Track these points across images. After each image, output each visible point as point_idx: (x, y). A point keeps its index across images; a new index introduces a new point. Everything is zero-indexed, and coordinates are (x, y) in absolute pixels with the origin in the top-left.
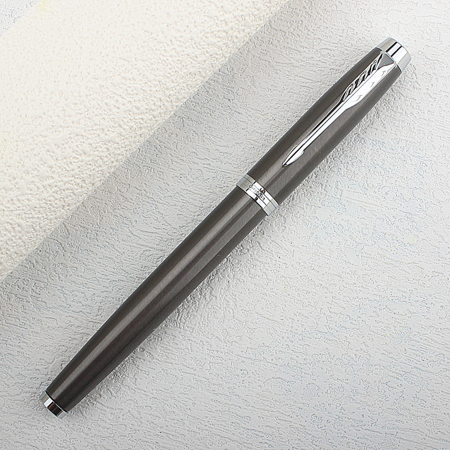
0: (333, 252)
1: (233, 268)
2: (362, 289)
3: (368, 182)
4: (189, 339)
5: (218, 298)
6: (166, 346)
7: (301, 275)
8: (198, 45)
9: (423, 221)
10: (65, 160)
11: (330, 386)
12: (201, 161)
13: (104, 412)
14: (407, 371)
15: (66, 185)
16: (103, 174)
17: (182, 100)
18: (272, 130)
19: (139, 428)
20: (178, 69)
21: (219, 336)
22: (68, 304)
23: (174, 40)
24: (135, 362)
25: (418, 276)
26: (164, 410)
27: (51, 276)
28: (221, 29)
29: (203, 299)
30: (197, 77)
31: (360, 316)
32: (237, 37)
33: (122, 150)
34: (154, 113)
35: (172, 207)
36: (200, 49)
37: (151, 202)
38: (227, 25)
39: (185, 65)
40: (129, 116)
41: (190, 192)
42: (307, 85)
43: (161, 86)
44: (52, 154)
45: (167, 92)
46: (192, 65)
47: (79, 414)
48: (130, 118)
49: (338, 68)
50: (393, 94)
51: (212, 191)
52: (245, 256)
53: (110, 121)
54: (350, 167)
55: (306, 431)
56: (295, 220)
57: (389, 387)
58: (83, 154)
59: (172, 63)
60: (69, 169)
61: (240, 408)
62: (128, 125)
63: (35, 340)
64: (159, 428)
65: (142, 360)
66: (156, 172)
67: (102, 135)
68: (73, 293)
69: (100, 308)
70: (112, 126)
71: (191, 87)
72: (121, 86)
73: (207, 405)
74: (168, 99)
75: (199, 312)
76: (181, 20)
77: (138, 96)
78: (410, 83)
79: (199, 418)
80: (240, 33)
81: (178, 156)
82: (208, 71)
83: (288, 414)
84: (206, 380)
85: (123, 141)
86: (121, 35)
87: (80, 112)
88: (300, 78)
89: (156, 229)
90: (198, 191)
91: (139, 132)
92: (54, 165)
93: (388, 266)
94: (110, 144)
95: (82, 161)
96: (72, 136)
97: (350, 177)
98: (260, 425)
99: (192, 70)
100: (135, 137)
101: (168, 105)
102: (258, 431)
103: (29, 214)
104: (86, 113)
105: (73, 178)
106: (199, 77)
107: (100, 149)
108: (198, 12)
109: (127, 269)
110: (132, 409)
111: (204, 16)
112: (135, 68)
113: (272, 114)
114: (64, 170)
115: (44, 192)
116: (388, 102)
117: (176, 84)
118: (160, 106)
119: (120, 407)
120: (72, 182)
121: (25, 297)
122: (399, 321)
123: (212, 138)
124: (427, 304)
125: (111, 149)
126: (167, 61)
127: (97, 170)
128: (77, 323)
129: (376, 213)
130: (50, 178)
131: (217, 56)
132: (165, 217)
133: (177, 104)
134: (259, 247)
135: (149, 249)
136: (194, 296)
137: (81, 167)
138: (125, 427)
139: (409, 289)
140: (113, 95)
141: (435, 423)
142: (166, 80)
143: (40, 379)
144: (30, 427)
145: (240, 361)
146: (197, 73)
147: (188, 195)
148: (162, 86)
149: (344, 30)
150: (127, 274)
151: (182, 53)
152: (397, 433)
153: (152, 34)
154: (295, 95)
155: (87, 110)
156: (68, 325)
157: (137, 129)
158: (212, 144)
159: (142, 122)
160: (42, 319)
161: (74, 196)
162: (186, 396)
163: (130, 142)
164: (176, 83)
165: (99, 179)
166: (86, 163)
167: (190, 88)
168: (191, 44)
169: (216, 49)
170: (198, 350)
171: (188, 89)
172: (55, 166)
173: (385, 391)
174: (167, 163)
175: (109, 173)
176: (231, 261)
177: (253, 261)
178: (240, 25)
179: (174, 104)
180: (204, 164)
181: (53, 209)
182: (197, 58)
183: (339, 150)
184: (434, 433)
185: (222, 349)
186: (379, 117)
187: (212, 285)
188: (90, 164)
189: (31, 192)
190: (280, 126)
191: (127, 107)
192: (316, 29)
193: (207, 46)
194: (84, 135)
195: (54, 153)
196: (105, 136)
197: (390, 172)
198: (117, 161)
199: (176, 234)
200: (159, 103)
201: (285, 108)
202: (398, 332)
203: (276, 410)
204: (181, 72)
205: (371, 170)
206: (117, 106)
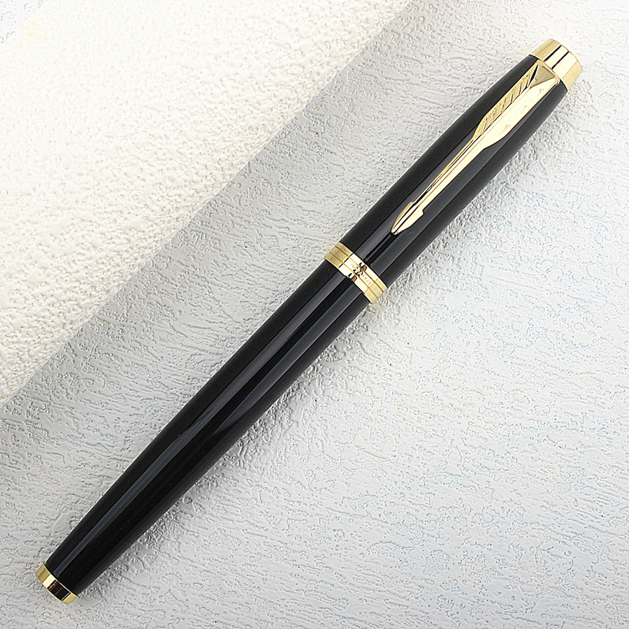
0: (469, 356)
1: (323, 380)
2: (513, 412)
3: (522, 254)
4: (257, 485)
5: (301, 425)
6: (224, 495)
7: (423, 391)
8: (262, 87)
9: (602, 310)
10: (65, 258)
11: (466, 553)
12: (276, 223)
13: (132, 592)
14: (578, 532)
15: (68, 293)
16: (122, 277)
17: (238, 167)
18: (380, 178)
19: (184, 616)
20: (231, 121)
21: (301, 480)
22: (80, 434)
23: (225, 79)
24: (178, 518)
25: (594, 391)
26: (221, 588)
27: (55, 392)
28: (295, 62)
29: (278, 426)
30: (261, 132)
31: (510, 451)
32: (318, 74)
33: (150, 240)
34: (196, 186)
35: (233, 290)
36: (265, 92)
37: (202, 283)
38: (304, 56)
39: (242, 115)
40: (160, 191)
41: (260, 269)
42: (431, 111)
43: (206, 147)
44: (46, 249)
45: (215, 155)
46: (253, 115)
47: (97, 594)
48: (161, 194)
49: (476, 86)
50: (558, 124)
51: (291, 267)
52: (340, 362)
53: (132, 199)
54: (494, 231)
55: (430, 620)
56: (414, 309)
57: (552, 555)
58: (92, 249)
59: (223, 112)
60: (71, 271)
61: (333, 585)
62: (158, 205)
63: (31, 486)
64: (213, 615)
65: (188, 515)
66: (210, 239)
67: (120, 220)
68: (88, 416)
69: (128, 439)
70: (134, 207)
71: (251, 147)
72: (147, 148)
73: (284, 582)
74: (218, 166)
75: (272, 444)
76: (236, 49)
77: (173, 161)
78: (582, 108)
79: (272, 600)
80: (323, 68)
81: (242, 216)
82: (276, 124)
83: (403, 595)
84: (282, 545)
85: (151, 229)
86: (147, 72)
87: (87, 186)
88: (422, 101)
89: (210, 322)
90: (270, 266)
91: (175, 215)
92: (49, 264)
93: (551, 377)
94: (131, 234)
95: (90, 259)
96: (74, 221)
97: (494, 246)
98: (361, 611)
99: (252, 123)
100: (169, 222)
101: (218, 174)
102: (360, 621)
103: (12, 337)
104: (96, 188)
105: (77, 284)
106: (263, 133)
107: (117, 241)
108: (261, 37)
109: (168, 382)
110: (174, 587)
111: (270, 43)
112: (168, 121)
113: (379, 155)
114: (64, 271)
115: (35, 304)
116: (551, 137)
117: (229, 144)
118: (206, 176)
119: (156, 585)
120: (76, 290)
121: (18, 422)
122: (567, 458)
123: (291, 189)
124: (607, 433)
125: (133, 240)
126: (215, 110)
127: (113, 270)
128: (94, 461)
129: (532, 300)
130: (43, 284)
131: (289, 102)
132: (223, 305)
133: (230, 172)
134: (361, 350)
135: (200, 352)
136: (266, 421)
137: (89, 267)
138: (163, 613)
139: (582, 411)
140: (135, 161)
141: (619, 608)
142: (213, 138)
143: (38, 543)
144: (25, 613)
145: (333, 516)
146: (259, 127)
147: (257, 273)
148: (208, 146)
149: (485, 30)
150: (166, 389)
151: (238, 98)
152: (564, 623)
153: (192, 70)
154: (414, 126)
155: (97, 183)
156: (80, 463)
157: (172, 210)
158: (292, 199)
159: (179, 200)
160: (43, 455)
161: (80, 310)
162: (253, 568)
163: (162, 230)
164: (229, 141)
165: (116, 284)
166: (96, 261)
167: (250, 149)
168: (251, 85)
169: (287, 91)
170: (270, 501)
171: (248, 150)
172: (51, 267)
173: (545, 562)
174: (226, 226)
175: (131, 274)
176: (320, 370)
177: (352, 370)
178: (324, 55)
179: (227, 172)
180: (280, 228)
181: (48, 329)
182: (260, 104)
183: (478, 206)
184: (618, 623)
185: (306, 499)
186: (537, 158)
187: (292, 405)
188: (103, 263)
189: (15, 305)
190: (391, 172)
191: (156, 179)
192: (444, 28)
193: (275, 88)
194: (93, 220)
195: (48, 247)
196: (125, 222)
197: (554, 240)
198: (142, 257)
199: (239, 331)
200: (204, 172)
201: (398, 145)
202: (565, 474)
203: (385, 590)
204: (236, 126)
205: (526, 237)
206: (142, 177)
